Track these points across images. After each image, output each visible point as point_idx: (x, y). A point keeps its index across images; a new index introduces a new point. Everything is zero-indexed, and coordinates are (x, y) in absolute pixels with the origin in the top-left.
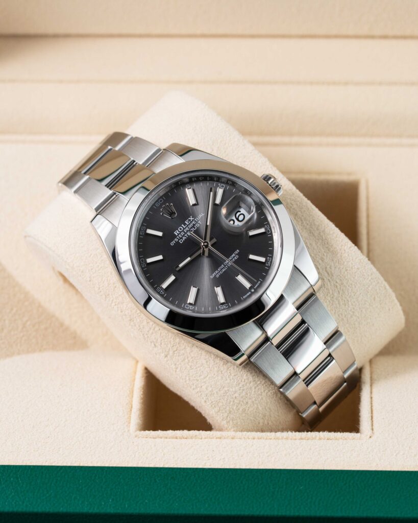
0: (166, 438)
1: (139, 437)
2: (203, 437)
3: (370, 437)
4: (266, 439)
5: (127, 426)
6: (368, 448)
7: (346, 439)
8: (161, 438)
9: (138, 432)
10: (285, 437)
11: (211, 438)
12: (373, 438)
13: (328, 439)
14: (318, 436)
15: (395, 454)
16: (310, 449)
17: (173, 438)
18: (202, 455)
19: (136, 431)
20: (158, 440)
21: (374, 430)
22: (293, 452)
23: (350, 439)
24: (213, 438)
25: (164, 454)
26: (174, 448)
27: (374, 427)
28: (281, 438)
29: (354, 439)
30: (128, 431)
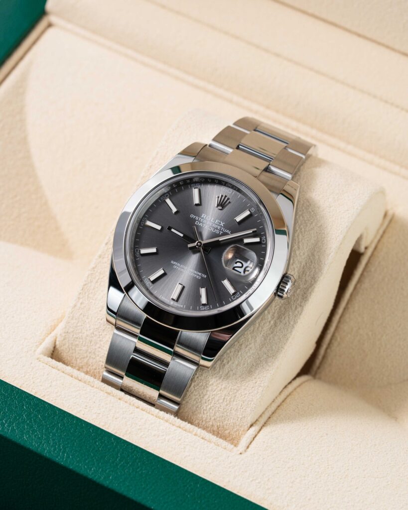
0: (63, 372)
1: (40, 361)
2: (95, 386)
3: (241, 454)
4: (149, 413)
5: (36, 346)
6: (231, 463)
7: (218, 445)
8: (59, 370)
9: (42, 356)
10: (165, 419)
11: (101, 390)
12: (242, 455)
13: (203, 438)
14: (195, 431)
15: (251, 479)
16: (180, 440)
17: (68, 375)
18: (82, 402)
19: (40, 354)
20: (54, 371)
21: (249, 448)
22: (163, 436)
23: (222, 447)
24: (103, 391)
25: (50, 386)
26: (63, 385)
27: (251, 446)
28: (161, 417)
29: (225, 449)
30: (35, 351)
